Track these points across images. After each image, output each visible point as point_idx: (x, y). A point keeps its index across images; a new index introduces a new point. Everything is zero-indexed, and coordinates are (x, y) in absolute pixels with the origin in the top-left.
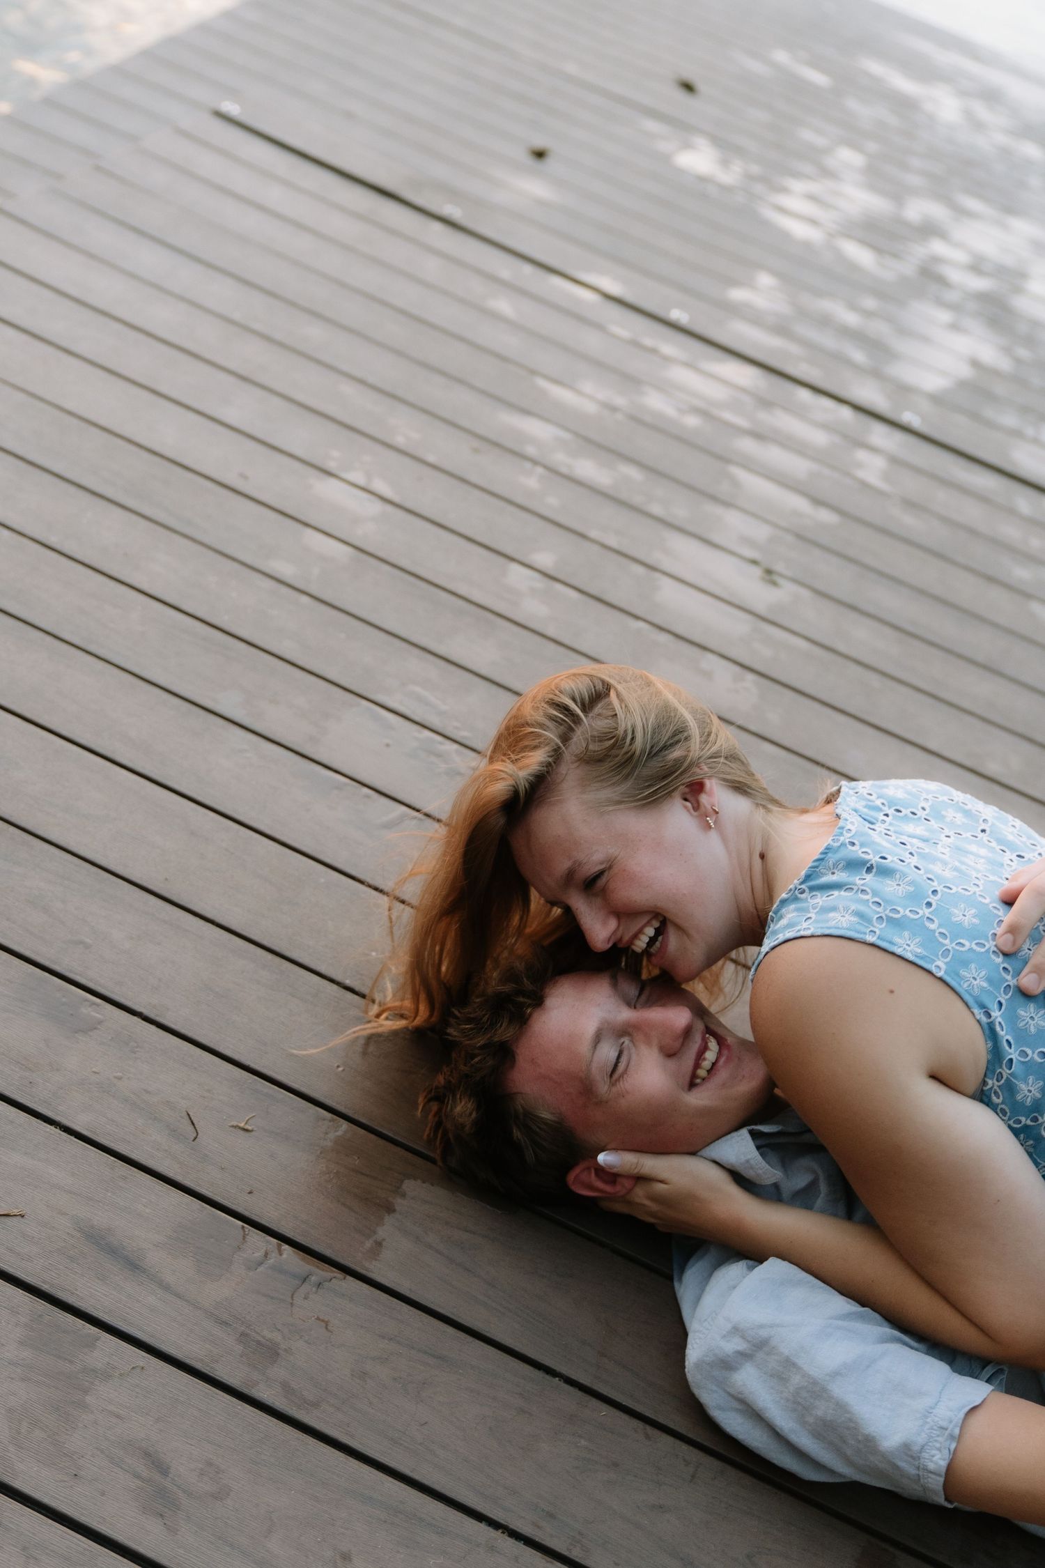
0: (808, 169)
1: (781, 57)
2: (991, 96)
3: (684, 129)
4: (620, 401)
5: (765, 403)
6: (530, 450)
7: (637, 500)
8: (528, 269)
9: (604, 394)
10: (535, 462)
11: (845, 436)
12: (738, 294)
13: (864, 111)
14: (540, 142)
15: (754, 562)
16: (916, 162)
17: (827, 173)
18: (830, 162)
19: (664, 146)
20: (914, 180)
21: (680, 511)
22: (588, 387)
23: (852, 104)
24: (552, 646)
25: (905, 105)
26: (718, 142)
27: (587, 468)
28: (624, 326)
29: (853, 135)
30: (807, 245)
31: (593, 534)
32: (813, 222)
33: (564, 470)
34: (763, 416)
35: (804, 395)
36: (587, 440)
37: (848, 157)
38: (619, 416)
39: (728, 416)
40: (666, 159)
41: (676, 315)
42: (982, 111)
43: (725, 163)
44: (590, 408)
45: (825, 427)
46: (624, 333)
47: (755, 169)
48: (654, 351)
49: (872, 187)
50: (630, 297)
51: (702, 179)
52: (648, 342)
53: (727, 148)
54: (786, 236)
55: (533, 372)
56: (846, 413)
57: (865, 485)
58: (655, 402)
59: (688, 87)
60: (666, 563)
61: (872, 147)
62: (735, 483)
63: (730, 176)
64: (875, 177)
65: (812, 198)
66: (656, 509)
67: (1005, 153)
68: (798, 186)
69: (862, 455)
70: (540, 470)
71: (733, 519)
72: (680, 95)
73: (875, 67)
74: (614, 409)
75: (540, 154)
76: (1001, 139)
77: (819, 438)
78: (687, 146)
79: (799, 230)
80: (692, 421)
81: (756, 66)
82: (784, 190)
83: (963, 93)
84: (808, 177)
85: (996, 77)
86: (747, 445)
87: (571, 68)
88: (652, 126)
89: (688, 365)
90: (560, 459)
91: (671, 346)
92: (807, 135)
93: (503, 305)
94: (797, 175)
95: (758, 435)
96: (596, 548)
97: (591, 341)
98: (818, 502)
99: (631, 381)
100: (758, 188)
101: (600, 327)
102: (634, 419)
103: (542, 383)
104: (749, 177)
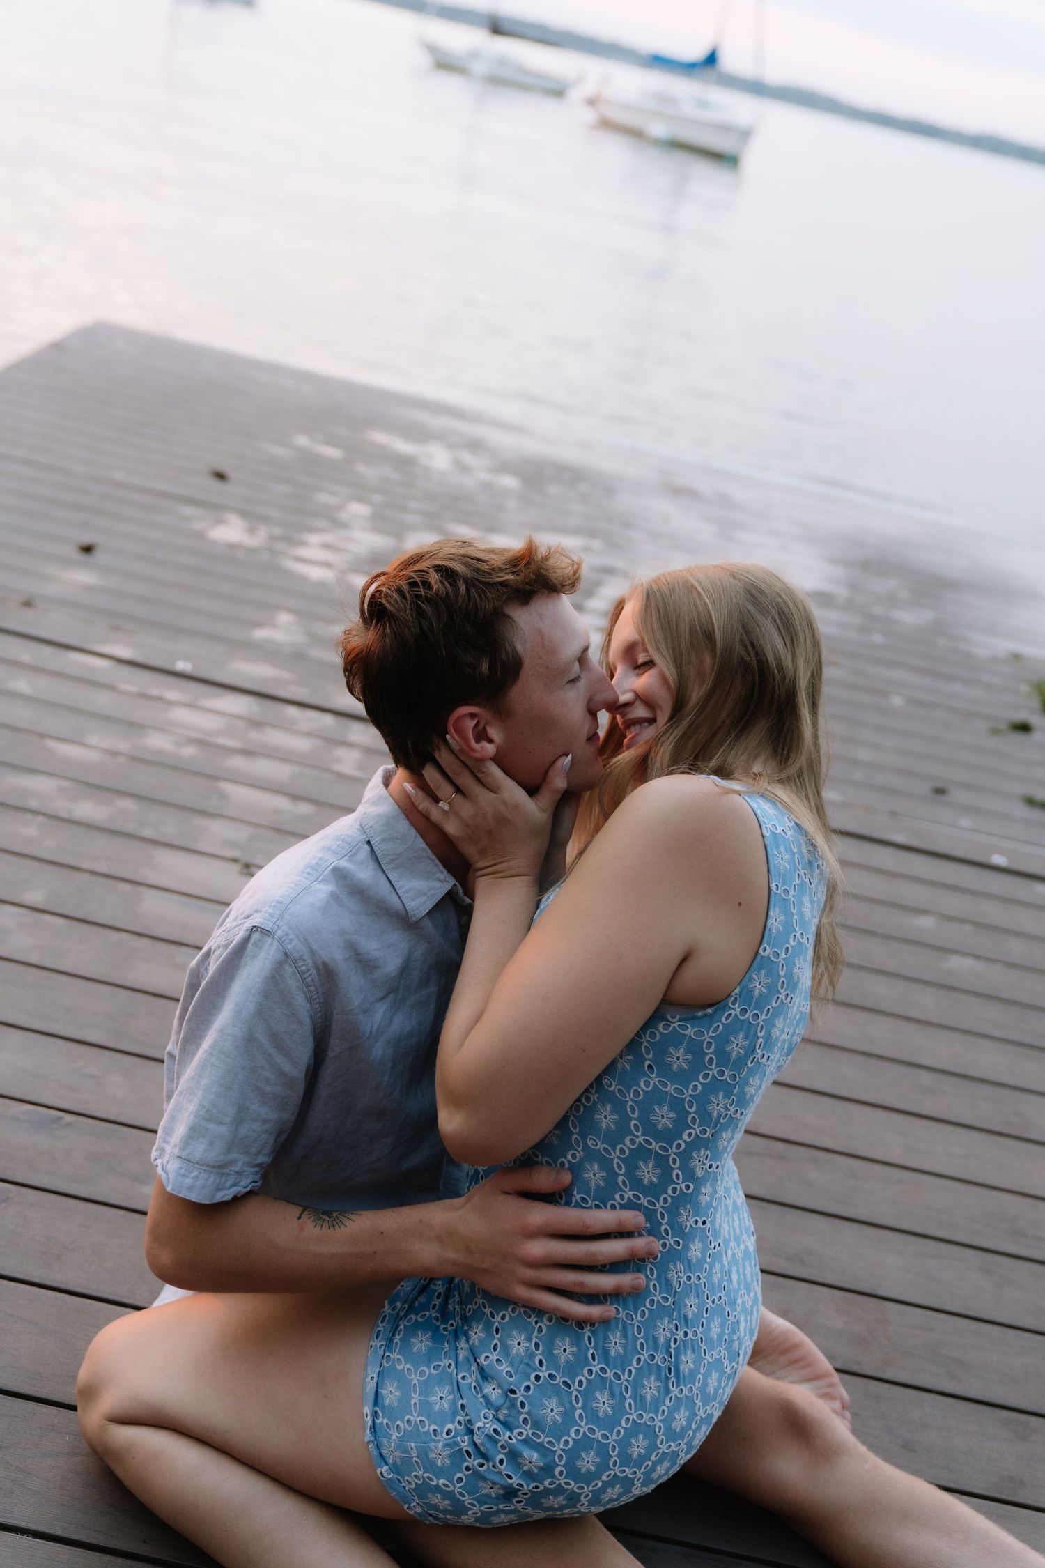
0: (322, 523)
1: (302, 440)
2: (476, 446)
3: (216, 510)
4: (123, 746)
5: (256, 724)
6: (33, 803)
7: (130, 827)
8: (47, 650)
9: (107, 743)
10: (35, 812)
11: (326, 739)
12: (260, 634)
13: (368, 472)
14: (86, 539)
15: (235, 860)
16: (414, 505)
17: (339, 524)
18: (342, 516)
19: (198, 526)
20: (412, 519)
21: (170, 827)
22: (94, 740)
23: (361, 468)
24: (34, 971)
25: (404, 463)
26: (244, 514)
27: (87, 809)
28: (132, 682)
29: (360, 491)
30: (322, 585)
31: (85, 864)
32: (327, 565)
33: (64, 814)
34: (255, 736)
35: (292, 711)
36: (88, 785)
37: (358, 510)
38: (121, 759)
39: (222, 741)
40: (201, 536)
41: (182, 666)
42: (467, 458)
43: (251, 531)
44: (92, 756)
45: (309, 734)
46: (132, 689)
47: (277, 531)
48: (159, 699)
49: (376, 530)
50: (140, 658)
51: (231, 546)
52: (154, 692)
53: (251, 517)
54: (304, 579)
55: (42, 736)
56: (328, 720)
57: (341, 776)
58: (157, 742)
59: (220, 476)
60: (153, 878)
61: (377, 498)
62: (223, 796)
63: (257, 540)
64: (379, 522)
65: (327, 546)
66: (147, 832)
67: (487, 487)
68: (314, 539)
69: (341, 752)
70: (40, 819)
71: (218, 829)
72: (215, 484)
73: (380, 437)
74: (114, 753)
75: (87, 549)
76: (484, 476)
77: (301, 745)
78: (220, 522)
79: (315, 573)
80: (189, 751)
81: (279, 451)
82: (303, 544)
83: (452, 446)
84: (324, 530)
85: (478, 431)
86: (238, 763)
87: (119, 476)
88: (189, 511)
89: (191, 706)
90: (61, 806)
91: (174, 692)
92: (323, 498)
93: (22, 685)
94: (313, 530)
95: (248, 753)
96: (87, 877)
97: (102, 701)
98: (296, 798)
99: (135, 727)
100: (280, 546)
101: (111, 688)
102: (134, 759)
103: (51, 744)
104: (272, 538)
